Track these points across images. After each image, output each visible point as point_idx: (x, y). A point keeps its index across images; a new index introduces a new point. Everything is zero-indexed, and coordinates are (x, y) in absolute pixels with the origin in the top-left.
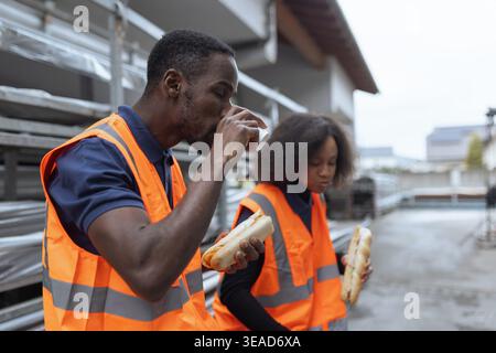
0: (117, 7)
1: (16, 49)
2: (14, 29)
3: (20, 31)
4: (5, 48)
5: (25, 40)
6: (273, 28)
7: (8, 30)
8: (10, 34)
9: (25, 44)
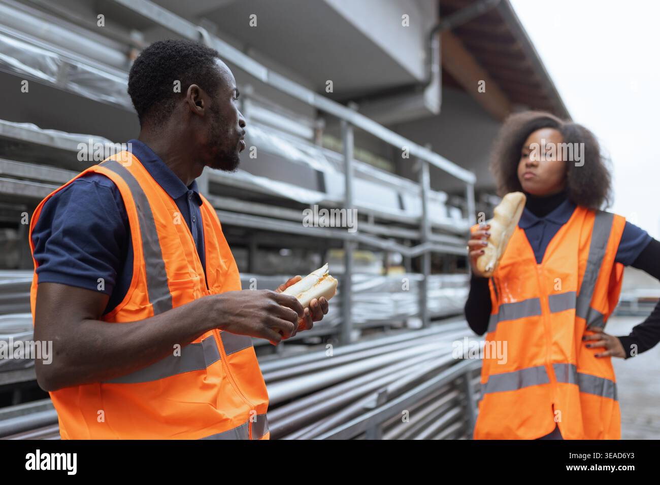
0: (201, 36)
1: (76, 88)
2: (74, 63)
3: (80, 66)
4: (62, 86)
5: (87, 76)
6: (436, 69)
7: (66, 64)
8: (68, 69)
9: (87, 81)
